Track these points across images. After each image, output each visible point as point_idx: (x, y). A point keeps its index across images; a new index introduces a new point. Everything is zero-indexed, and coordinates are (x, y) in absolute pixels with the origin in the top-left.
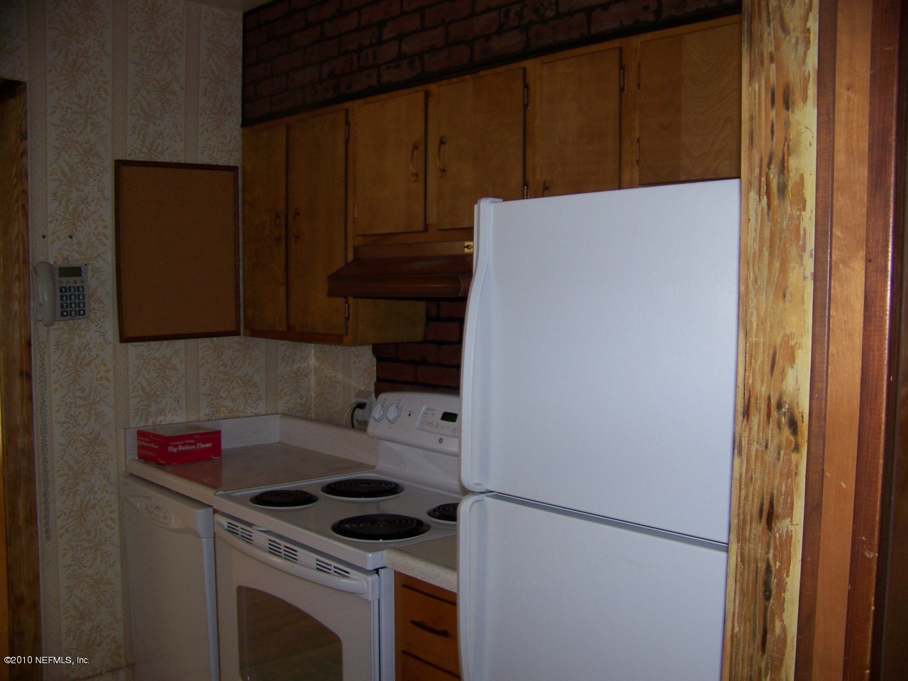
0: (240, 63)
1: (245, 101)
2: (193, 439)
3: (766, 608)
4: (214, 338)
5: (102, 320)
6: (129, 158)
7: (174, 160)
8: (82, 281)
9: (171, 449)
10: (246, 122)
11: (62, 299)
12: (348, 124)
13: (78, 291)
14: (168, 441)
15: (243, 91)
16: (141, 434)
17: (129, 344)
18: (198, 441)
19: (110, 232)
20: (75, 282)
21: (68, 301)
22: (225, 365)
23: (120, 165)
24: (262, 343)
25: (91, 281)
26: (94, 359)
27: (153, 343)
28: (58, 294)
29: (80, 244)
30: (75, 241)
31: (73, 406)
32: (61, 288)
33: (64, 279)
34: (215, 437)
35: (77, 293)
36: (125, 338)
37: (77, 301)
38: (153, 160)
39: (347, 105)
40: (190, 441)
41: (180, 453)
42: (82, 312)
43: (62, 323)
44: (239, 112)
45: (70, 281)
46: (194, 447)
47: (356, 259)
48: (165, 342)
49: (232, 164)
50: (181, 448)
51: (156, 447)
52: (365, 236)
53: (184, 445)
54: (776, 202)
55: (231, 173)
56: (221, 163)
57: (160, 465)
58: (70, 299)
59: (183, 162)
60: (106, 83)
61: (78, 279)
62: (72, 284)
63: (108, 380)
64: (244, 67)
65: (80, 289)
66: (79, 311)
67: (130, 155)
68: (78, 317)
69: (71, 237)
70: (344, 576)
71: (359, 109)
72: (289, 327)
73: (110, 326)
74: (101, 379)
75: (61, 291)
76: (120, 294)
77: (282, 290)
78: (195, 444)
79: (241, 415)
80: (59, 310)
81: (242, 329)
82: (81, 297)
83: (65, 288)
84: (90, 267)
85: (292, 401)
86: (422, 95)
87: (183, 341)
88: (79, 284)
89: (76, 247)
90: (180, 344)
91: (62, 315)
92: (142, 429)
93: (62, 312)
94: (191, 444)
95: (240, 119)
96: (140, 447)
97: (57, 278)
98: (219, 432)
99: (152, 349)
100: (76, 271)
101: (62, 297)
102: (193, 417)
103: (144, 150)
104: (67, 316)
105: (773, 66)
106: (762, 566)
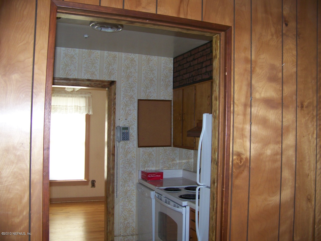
0: (172, 72)
1: (174, 82)
2: (155, 174)
3: (214, 202)
4: (164, 147)
5: (133, 141)
6: (142, 99)
7: (154, 99)
8: (128, 131)
9: (149, 176)
10: (174, 88)
11: (123, 136)
12: (195, 90)
13: (127, 133)
14: (148, 174)
15: (173, 79)
16: (143, 172)
17: (141, 148)
18: (156, 174)
19: (136, 118)
20: (126, 131)
21: (124, 136)
22: (167, 155)
23: (139, 100)
24: (178, 149)
25: (131, 131)
26: (131, 151)
27: (147, 148)
28: (122, 134)
29: (128, 121)
30: (127, 120)
31: (125, 163)
32: (123, 133)
33: (124, 130)
34: (161, 174)
35: (127, 134)
36: (139, 146)
37: (127, 136)
38: (148, 99)
39: (195, 84)
40: (154, 175)
41: (152, 178)
42: (128, 139)
43: (123, 142)
44: (172, 85)
45: (125, 131)
46: (155, 176)
47: (197, 126)
48: (150, 148)
49: (170, 100)
50: (152, 176)
51: (145, 175)
52: (199, 120)
53: (153, 175)
54: (215, 119)
55: (169, 102)
56: (167, 99)
57: (146, 181)
58: (125, 136)
59: (156, 99)
60: (136, 79)
61: (127, 130)
62: (126, 132)
63: (134, 157)
64: (174, 73)
65: (128, 133)
66: (127, 139)
67: (142, 98)
68: (127, 140)
69: (126, 120)
70: (178, 207)
71: (198, 86)
72: (183, 145)
73: (136, 143)
74: (133, 157)
75: (123, 134)
76: (138, 135)
77: (181, 134)
78: (156, 175)
79: (171, 169)
80: (122, 138)
81: (172, 145)
82: (128, 135)
83: (124, 133)
84: (131, 127)
85: (187, 166)
86: (210, 82)
87: (155, 147)
88: (127, 132)
89: (127, 122)
90: (155, 148)
91: (123, 140)
92: (143, 171)
93: (123, 139)
94: (155, 175)
95: (173, 87)
96: (142, 176)
97: (122, 130)
98: (163, 173)
99: (147, 149)
100: (126, 128)
101: (123, 135)
102: (157, 169)
103: (146, 96)
104: (124, 140)
105: (215, 92)
106: (213, 193)
